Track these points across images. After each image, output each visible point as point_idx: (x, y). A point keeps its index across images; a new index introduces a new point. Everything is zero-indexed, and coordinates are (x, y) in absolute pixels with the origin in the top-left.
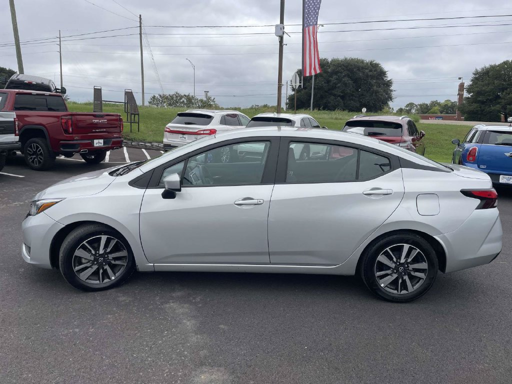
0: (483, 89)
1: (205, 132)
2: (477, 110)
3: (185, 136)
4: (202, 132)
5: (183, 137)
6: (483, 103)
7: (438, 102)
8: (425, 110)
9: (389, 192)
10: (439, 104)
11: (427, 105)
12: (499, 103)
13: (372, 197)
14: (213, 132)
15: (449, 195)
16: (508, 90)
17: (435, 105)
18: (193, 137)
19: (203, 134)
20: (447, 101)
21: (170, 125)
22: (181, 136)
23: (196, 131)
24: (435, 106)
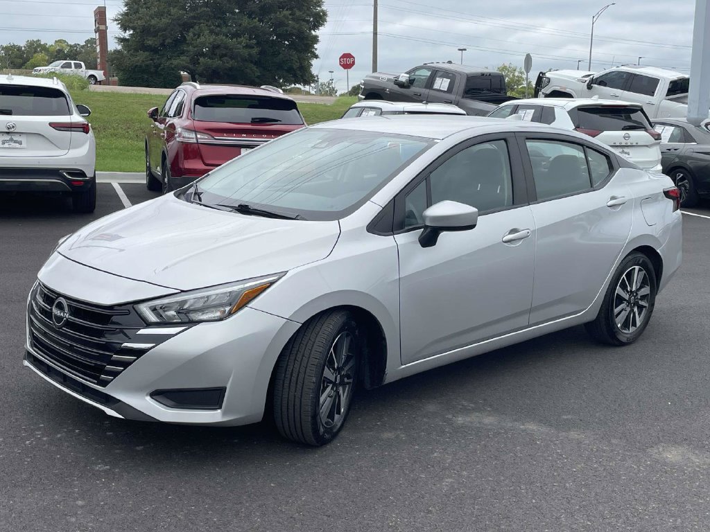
0: (153, 22)
2: (147, 66)
6: (154, 50)
7: (42, 43)
8: (20, 61)
9: (624, 200)
10: (44, 48)
11: (19, 49)
12: (183, 53)
16: (197, 27)
17: (36, 49)
20: (60, 41)
24: (36, 52)
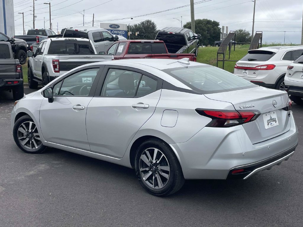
1: (262, 67)
3: (247, 71)
4: (259, 68)
5: (245, 72)
9: (147, 106)
13: (136, 109)
14: (271, 67)
15: (186, 112)
18: (253, 71)
19: (260, 69)
21: (240, 62)
22: (244, 71)
23: (254, 66)
